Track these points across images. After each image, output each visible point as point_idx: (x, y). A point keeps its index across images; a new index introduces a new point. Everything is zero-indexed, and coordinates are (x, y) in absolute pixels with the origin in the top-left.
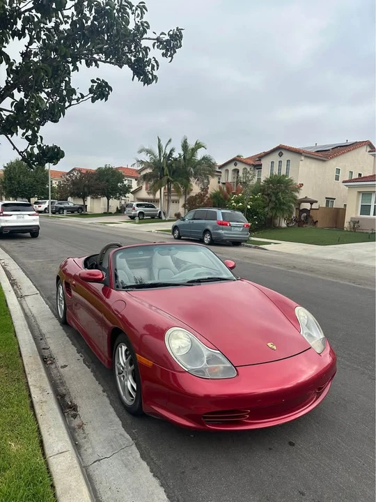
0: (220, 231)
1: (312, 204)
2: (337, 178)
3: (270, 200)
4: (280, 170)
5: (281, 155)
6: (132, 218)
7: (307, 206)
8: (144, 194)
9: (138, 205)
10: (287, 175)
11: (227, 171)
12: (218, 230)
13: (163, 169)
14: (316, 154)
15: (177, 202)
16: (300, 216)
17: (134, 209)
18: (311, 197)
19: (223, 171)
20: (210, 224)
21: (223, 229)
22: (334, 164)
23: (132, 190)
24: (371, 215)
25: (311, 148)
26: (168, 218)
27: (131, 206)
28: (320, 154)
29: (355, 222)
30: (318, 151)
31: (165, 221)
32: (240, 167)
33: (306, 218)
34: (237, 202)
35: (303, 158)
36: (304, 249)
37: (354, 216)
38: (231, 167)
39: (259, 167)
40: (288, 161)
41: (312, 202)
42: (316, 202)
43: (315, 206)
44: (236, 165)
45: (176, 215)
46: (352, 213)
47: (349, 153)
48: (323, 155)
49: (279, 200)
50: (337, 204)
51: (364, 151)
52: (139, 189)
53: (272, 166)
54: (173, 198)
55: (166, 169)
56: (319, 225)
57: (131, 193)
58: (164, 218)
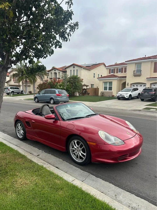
0: (58, 98)
1: (87, 87)
2: (94, 77)
3: (73, 85)
4: (74, 73)
5: (74, 67)
6: (8, 94)
7: (85, 87)
8: (12, 83)
9: (11, 88)
10: (77, 76)
11: (52, 73)
12: (57, 98)
13: (23, 72)
14: (86, 67)
15: (29, 86)
16: (83, 91)
17: (9, 90)
18: (87, 84)
19: (50, 73)
20: (53, 96)
21: (59, 97)
22: (93, 71)
23: (6, 81)
24: (108, 90)
25: (84, 65)
26: (26, 94)
27: (7, 88)
28: (87, 67)
29: (102, 93)
30: (86, 66)
31: (25, 95)
32: (57, 72)
33: (85, 92)
34: (60, 86)
35: (82, 69)
36: (90, 104)
37: (102, 91)
38: (53, 72)
39: (65, 72)
40: (77, 70)
41: (87, 86)
42: (88, 86)
43: (88, 87)
44: (55, 71)
45: (29, 92)
46: (101, 90)
47: (98, 67)
48: (89, 68)
49: (76, 85)
50: (95, 87)
51: (102, 67)
52: (10, 81)
53: (71, 72)
54: (28, 84)
55: (24, 72)
56: (90, 95)
57: (6, 82)
58: (24, 94)
